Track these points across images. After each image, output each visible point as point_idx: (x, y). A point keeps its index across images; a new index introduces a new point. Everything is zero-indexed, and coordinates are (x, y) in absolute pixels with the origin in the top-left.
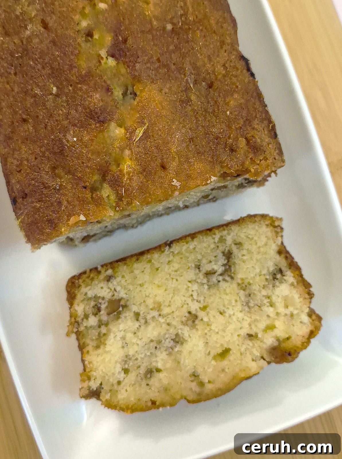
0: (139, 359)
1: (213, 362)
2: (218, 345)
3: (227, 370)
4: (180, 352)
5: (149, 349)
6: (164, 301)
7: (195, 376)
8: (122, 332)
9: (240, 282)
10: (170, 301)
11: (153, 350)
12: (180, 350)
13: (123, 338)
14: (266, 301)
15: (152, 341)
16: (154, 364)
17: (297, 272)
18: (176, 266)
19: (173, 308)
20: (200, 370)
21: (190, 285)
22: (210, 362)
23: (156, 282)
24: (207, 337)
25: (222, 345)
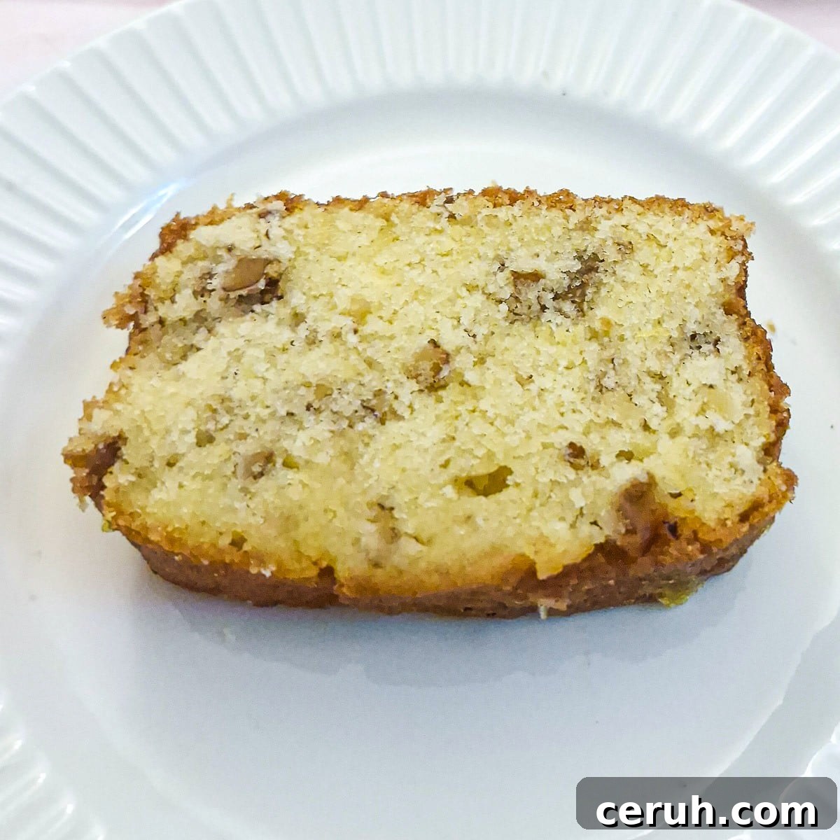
0: (253, 418)
1: (450, 491)
2: (480, 452)
3: (479, 521)
4: (368, 439)
5: (288, 401)
6: (381, 306)
7: (384, 508)
8: (241, 343)
9: (597, 325)
10: (395, 312)
11: (299, 410)
12: (371, 432)
13: (236, 356)
14: (652, 387)
15: (308, 385)
16: (286, 444)
17: (758, 350)
18: (447, 243)
19: (397, 327)
20: (400, 499)
21: (464, 292)
22: (441, 487)
23: (380, 261)
24: (460, 424)
25: (490, 455)
